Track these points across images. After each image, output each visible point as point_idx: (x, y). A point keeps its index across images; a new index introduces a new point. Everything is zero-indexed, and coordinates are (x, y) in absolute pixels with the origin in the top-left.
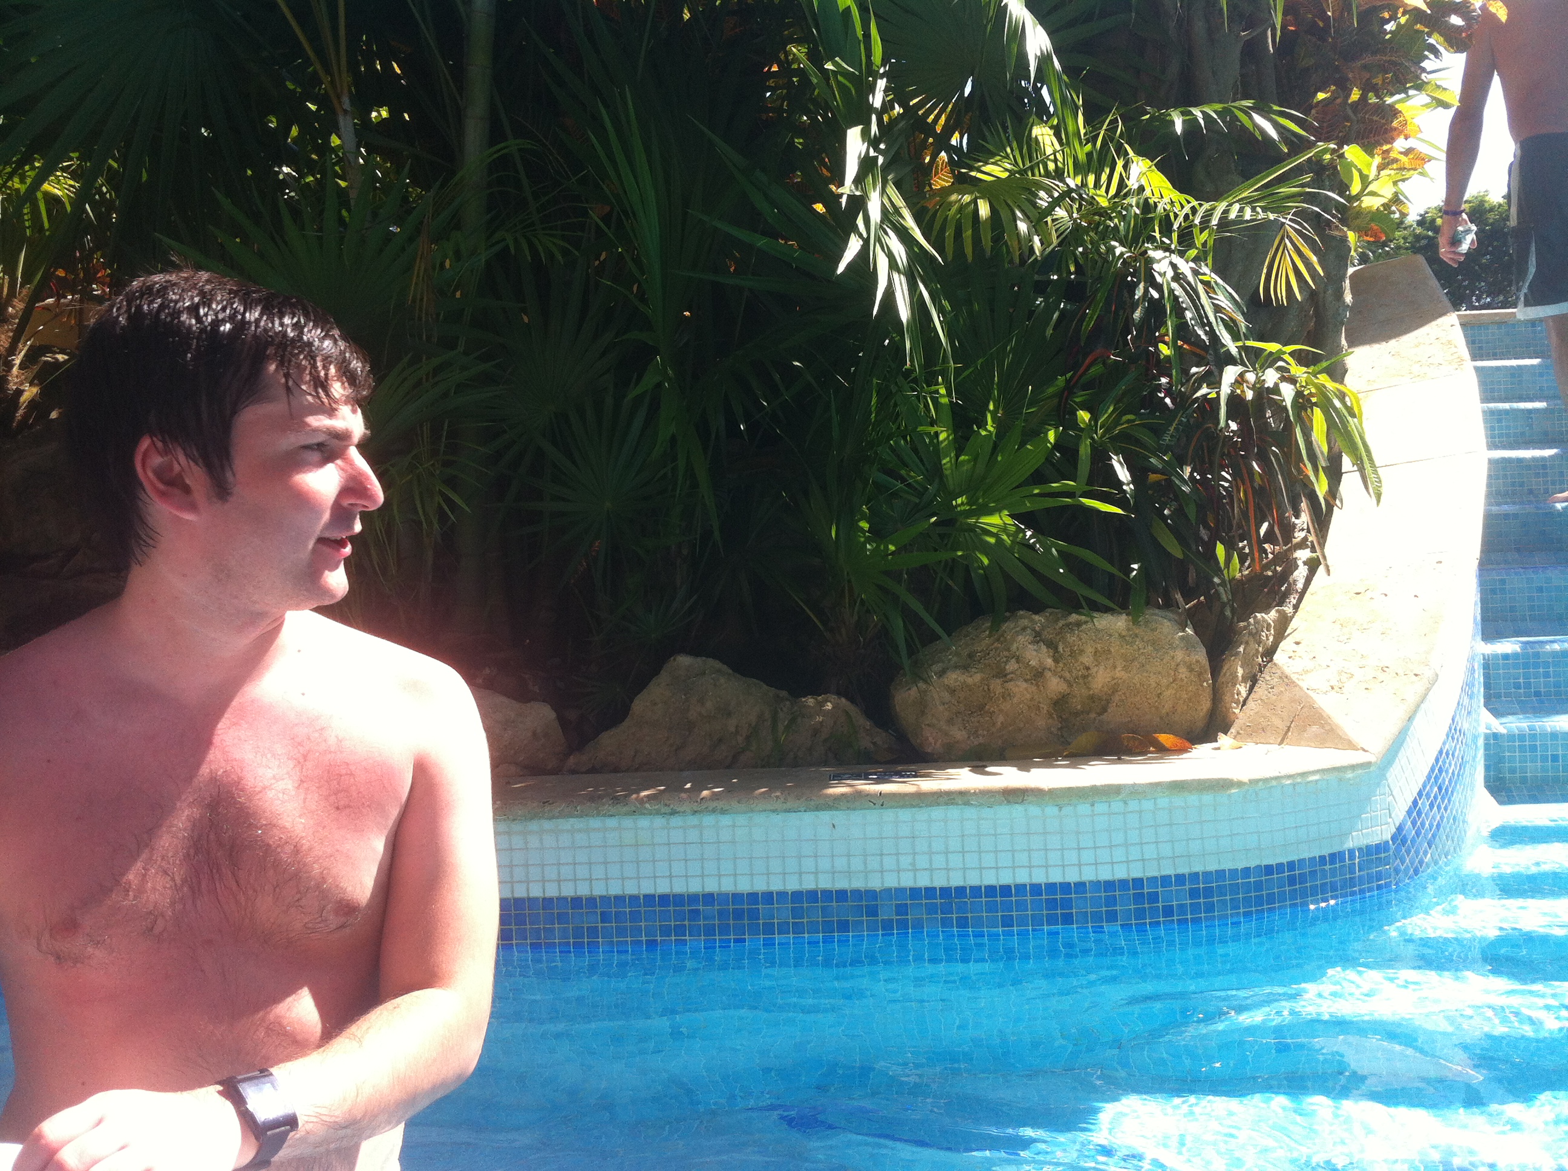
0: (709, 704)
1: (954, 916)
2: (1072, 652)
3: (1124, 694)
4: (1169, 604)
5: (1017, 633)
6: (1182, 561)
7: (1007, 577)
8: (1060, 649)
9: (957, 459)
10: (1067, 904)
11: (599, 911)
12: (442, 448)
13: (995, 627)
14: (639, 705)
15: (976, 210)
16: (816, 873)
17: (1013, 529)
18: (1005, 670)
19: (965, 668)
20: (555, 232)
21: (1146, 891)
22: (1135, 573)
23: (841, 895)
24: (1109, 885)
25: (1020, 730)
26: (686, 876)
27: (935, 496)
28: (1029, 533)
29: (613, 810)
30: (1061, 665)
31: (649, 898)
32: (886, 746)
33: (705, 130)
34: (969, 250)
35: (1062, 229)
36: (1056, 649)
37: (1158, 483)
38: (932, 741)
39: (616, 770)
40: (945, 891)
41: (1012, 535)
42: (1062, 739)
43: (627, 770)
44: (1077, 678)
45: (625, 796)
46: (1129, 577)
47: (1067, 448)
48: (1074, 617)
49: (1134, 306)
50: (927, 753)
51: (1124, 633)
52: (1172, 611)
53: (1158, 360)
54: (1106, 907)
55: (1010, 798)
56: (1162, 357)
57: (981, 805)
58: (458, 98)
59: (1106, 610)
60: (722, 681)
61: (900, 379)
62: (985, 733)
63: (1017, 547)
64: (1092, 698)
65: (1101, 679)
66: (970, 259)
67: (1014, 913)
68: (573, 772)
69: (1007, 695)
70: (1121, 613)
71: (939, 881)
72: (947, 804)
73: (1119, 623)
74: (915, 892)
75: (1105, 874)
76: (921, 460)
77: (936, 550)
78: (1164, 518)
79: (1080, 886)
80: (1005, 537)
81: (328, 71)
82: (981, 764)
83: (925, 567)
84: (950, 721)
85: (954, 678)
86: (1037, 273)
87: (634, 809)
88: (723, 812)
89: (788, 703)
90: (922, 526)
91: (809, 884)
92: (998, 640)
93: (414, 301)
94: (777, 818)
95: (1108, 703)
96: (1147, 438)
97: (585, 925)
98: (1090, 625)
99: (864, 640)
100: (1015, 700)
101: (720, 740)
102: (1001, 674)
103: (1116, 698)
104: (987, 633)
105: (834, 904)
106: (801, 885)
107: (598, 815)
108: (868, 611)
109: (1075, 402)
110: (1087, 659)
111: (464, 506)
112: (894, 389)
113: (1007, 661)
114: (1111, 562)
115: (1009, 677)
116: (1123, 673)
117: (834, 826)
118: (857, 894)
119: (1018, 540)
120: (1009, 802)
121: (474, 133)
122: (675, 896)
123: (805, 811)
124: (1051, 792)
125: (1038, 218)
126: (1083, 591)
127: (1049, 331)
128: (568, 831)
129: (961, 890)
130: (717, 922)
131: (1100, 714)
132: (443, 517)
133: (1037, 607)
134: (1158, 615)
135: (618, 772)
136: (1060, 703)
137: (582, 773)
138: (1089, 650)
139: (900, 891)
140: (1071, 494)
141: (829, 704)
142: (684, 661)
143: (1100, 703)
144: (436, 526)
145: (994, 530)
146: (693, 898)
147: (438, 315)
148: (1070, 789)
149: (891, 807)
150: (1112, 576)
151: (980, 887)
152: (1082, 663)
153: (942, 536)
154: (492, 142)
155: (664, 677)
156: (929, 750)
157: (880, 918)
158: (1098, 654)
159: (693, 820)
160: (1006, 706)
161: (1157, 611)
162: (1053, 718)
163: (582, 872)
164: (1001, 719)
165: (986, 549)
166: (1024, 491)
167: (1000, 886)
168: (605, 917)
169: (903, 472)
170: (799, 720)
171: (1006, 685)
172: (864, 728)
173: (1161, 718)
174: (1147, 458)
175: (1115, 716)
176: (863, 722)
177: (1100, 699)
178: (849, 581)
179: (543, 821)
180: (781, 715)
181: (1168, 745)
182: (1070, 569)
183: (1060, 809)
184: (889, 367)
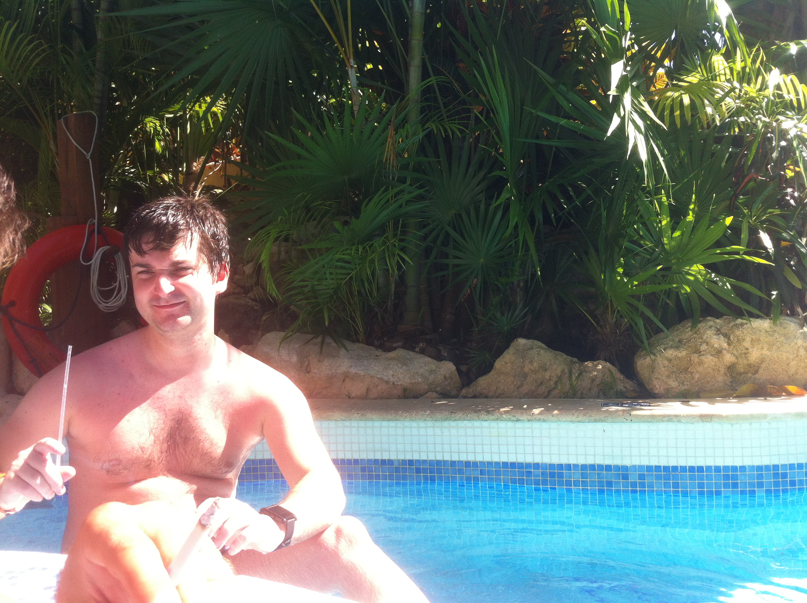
0: (535, 365)
1: (671, 481)
2: (738, 340)
3: (768, 363)
4: (793, 314)
5: (707, 329)
6: (800, 290)
7: (700, 298)
8: (732, 338)
9: (672, 235)
10: (735, 477)
11: (479, 469)
12: (399, 233)
13: (694, 326)
14: (498, 364)
15: (682, 100)
16: (594, 455)
17: (704, 272)
18: (700, 349)
19: (677, 348)
20: (455, 122)
21: (780, 472)
22: (774, 297)
23: (608, 468)
24: (759, 468)
25: (708, 382)
26: (525, 454)
27: (659, 254)
28: (713, 275)
29: (486, 417)
30: (732, 347)
31: (505, 464)
32: (632, 389)
33: (532, 65)
34: (678, 122)
35: (730, 109)
36: (729, 338)
37: (786, 247)
38: (658, 386)
39: (486, 397)
40: (666, 468)
41: (703, 276)
42: (732, 388)
43: (492, 397)
44: (741, 354)
45: (493, 411)
46: (770, 298)
47: (735, 228)
48: (739, 321)
49: (772, 150)
50: (655, 394)
51: (768, 330)
52: (796, 318)
53: (786, 179)
54: (757, 480)
55: (704, 420)
56: (788, 177)
57: (687, 422)
58: (406, 56)
59: (758, 317)
60: (542, 352)
61: (640, 192)
62: (688, 383)
63: (706, 282)
64: (750, 365)
65: (755, 355)
66: (679, 126)
67: (705, 481)
68: (465, 397)
69: (701, 363)
70: (766, 319)
71: (663, 463)
72: (668, 421)
73: (764, 324)
74: (649, 468)
75: (757, 462)
76: (651, 235)
77: (659, 284)
78: (791, 266)
79: (743, 468)
80: (699, 277)
81: (343, 46)
82: (685, 400)
83: (653, 293)
84: (668, 377)
85: (670, 353)
86: (716, 132)
87: (497, 417)
88: (544, 421)
89: (577, 365)
90: (651, 272)
91: (590, 461)
92: (696, 333)
93: (386, 160)
94: (572, 426)
95: (759, 368)
96: (781, 222)
97: (472, 476)
98: (749, 325)
99: (619, 332)
100: (706, 366)
101: (541, 383)
102: (698, 351)
103: (764, 365)
104: (689, 329)
105: (604, 472)
106: (586, 461)
107: (479, 420)
108: (621, 316)
109: (738, 202)
110: (747, 344)
111: (410, 261)
112: (636, 197)
113: (701, 344)
114: (760, 289)
115: (702, 353)
116: (767, 352)
117: (604, 431)
118: (617, 468)
119: (707, 278)
120: (703, 421)
121: (414, 74)
122: (518, 463)
123: (589, 422)
124: (727, 417)
125: (717, 105)
126: (744, 306)
127: (723, 164)
128: (463, 427)
129: (675, 468)
130: (541, 478)
131: (754, 374)
132: (400, 267)
133: (718, 315)
134: (788, 320)
135: (487, 398)
136: (731, 368)
137: (470, 398)
138: (748, 339)
139: (641, 467)
140: (737, 253)
141: (600, 366)
142: (522, 341)
143: (755, 368)
144: (396, 271)
145: (694, 273)
146: (528, 465)
147: (398, 166)
148: (738, 415)
149: (636, 422)
150: (760, 298)
151: (686, 467)
152: (744, 346)
153: (663, 276)
154: (423, 80)
155: (511, 350)
156: (656, 392)
157: (629, 481)
158: (753, 341)
159: (528, 425)
160: (700, 369)
161: (787, 318)
162: (727, 376)
163: (471, 448)
164: (697, 376)
165: (688, 283)
166: (711, 251)
167: (697, 467)
168: (482, 473)
169: (642, 242)
170: (584, 374)
171: (700, 357)
172: (620, 379)
173: (789, 377)
174: (781, 233)
175: (762, 375)
176: (618, 375)
177: (754, 366)
178: (611, 301)
179: (451, 422)
180: (574, 371)
181: (793, 392)
182: (737, 295)
183: (732, 425)
184: (634, 185)
